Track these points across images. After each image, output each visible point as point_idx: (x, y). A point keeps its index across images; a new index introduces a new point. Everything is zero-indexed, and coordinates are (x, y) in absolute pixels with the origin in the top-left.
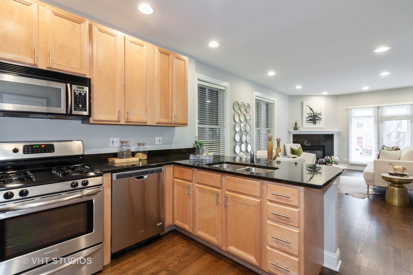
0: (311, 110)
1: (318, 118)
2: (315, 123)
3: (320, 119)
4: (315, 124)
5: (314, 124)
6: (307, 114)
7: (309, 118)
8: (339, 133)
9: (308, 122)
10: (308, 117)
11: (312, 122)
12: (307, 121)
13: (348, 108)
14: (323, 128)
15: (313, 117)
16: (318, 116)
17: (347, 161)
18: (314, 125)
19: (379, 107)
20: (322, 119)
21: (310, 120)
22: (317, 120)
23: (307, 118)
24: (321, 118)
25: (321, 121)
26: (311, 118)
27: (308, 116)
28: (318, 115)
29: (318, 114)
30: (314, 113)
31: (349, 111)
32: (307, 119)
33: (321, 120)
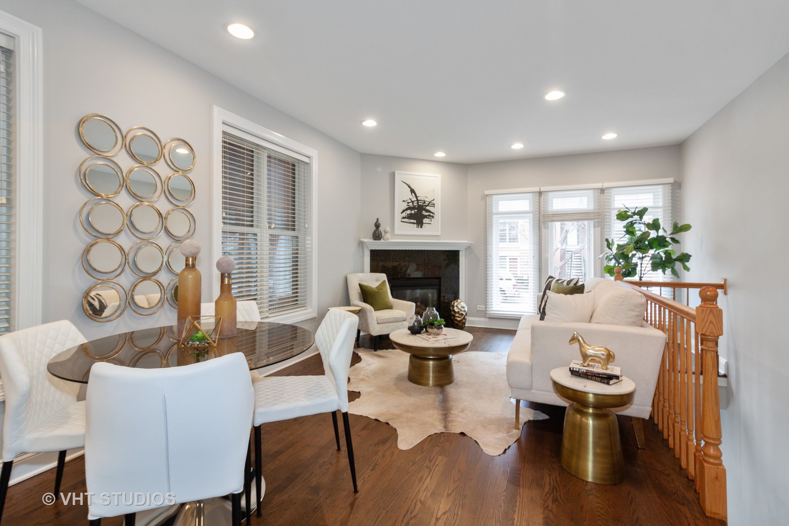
0: (413, 194)
1: (427, 214)
2: (420, 224)
3: (431, 216)
4: (421, 227)
5: (418, 227)
6: (403, 201)
7: (409, 212)
8: (469, 248)
9: (406, 220)
10: (407, 209)
11: (415, 222)
12: (403, 218)
13: (487, 192)
14: (438, 236)
15: (416, 211)
16: (428, 208)
17: (484, 309)
18: (420, 229)
19: (540, 193)
20: (436, 216)
21: (410, 217)
22: (426, 217)
23: (403, 211)
24: (433, 213)
25: (433, 219)
26: (413, 212)
27: (405, 206)
28: (428, 205)
29: (427, 203)
30: (418, 200)
31: (488, 200)
32: (404, 214)
33: (433, 217)
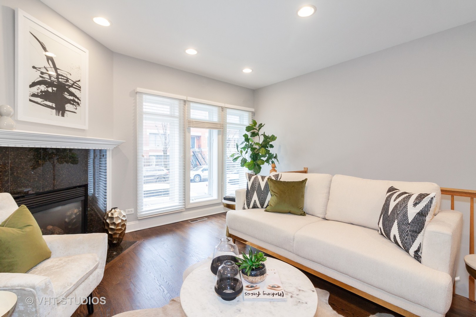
0: (50, 62)
1: (71, 98)
2: (61, 110)
3: (76, 102)
4: (63, 115)
5: (58, 113)
6: (34, 67)
7: (43, 88)
8: (117, 149)
9: (39, 100)
10: (39, 83)
11: (54, 106)
12: (34, 95)
14: (83, 130)
15: (55, 89)
16: (71, 89)
17: (133, 212)
18: (60, 117)
20: (82, 103)
21: (45, 96)
22: (69, 101)
23: (33, 85)
24: (78, 99)
25: (78, 107)
26: (50, 90)
27: (36, 77)
28: (71, 86)
29: (71, 82)
30: (58, 75)
31: (138, 98)
32: (35, 90)
33: (78, 104)
